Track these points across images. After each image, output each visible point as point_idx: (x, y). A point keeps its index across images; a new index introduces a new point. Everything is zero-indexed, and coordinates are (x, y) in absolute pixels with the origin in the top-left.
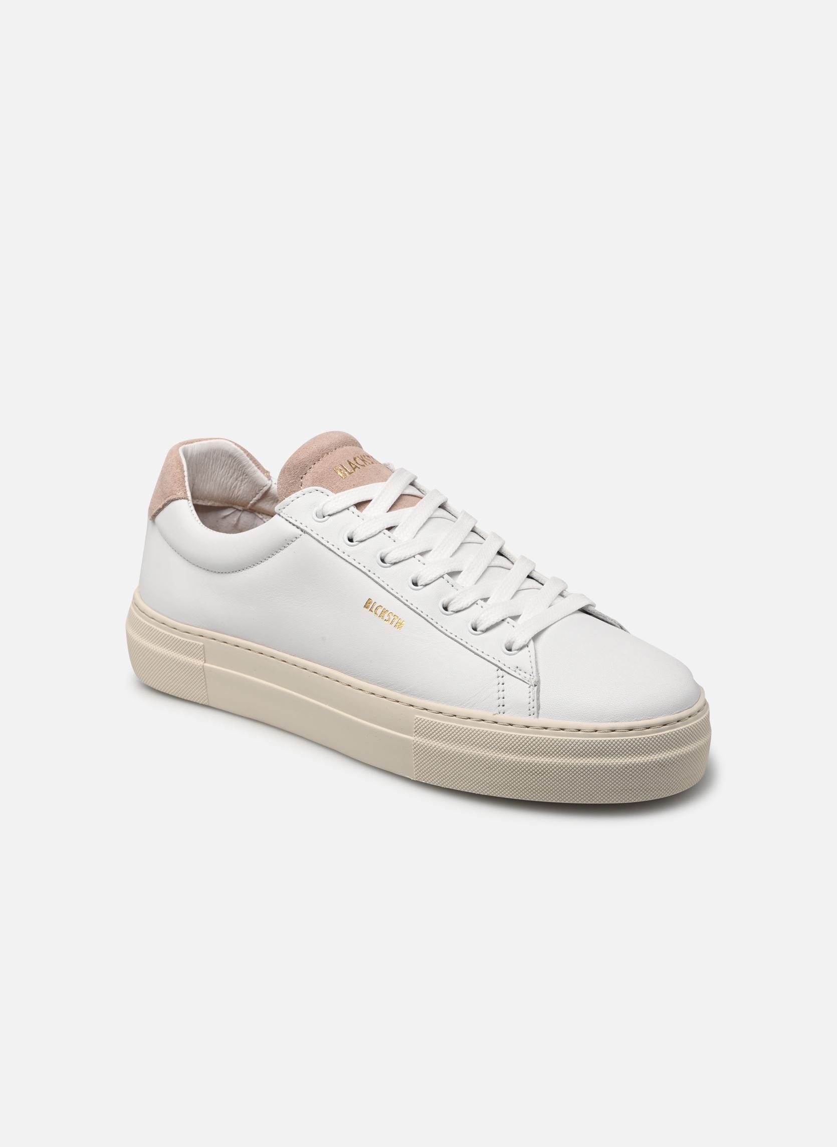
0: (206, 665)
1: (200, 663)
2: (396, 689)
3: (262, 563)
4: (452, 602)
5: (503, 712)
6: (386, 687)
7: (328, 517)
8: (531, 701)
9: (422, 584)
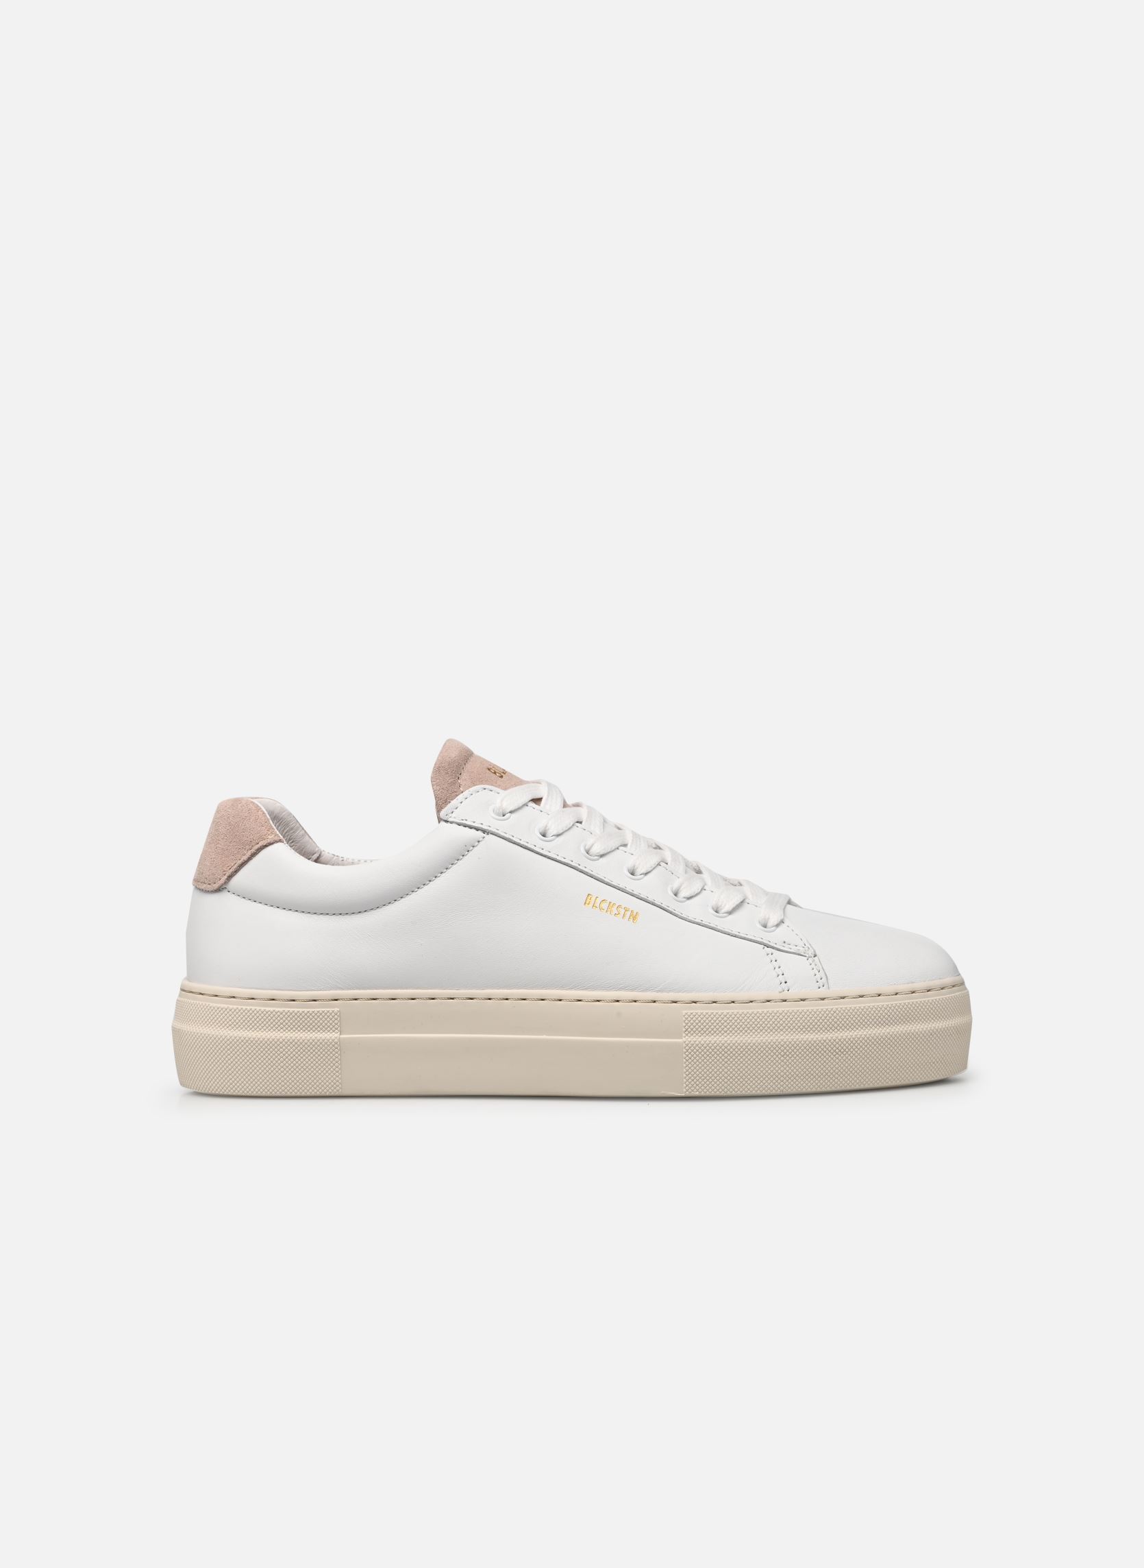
0: (342, 1036)
1: (334, 1035)
2: (646, 990)
3: (431, 883)
4: (682, 887)
5: (787, 989)
6: (632, 990)
7: (509, 814)
8: (817, 973)
9: (642, 872)
